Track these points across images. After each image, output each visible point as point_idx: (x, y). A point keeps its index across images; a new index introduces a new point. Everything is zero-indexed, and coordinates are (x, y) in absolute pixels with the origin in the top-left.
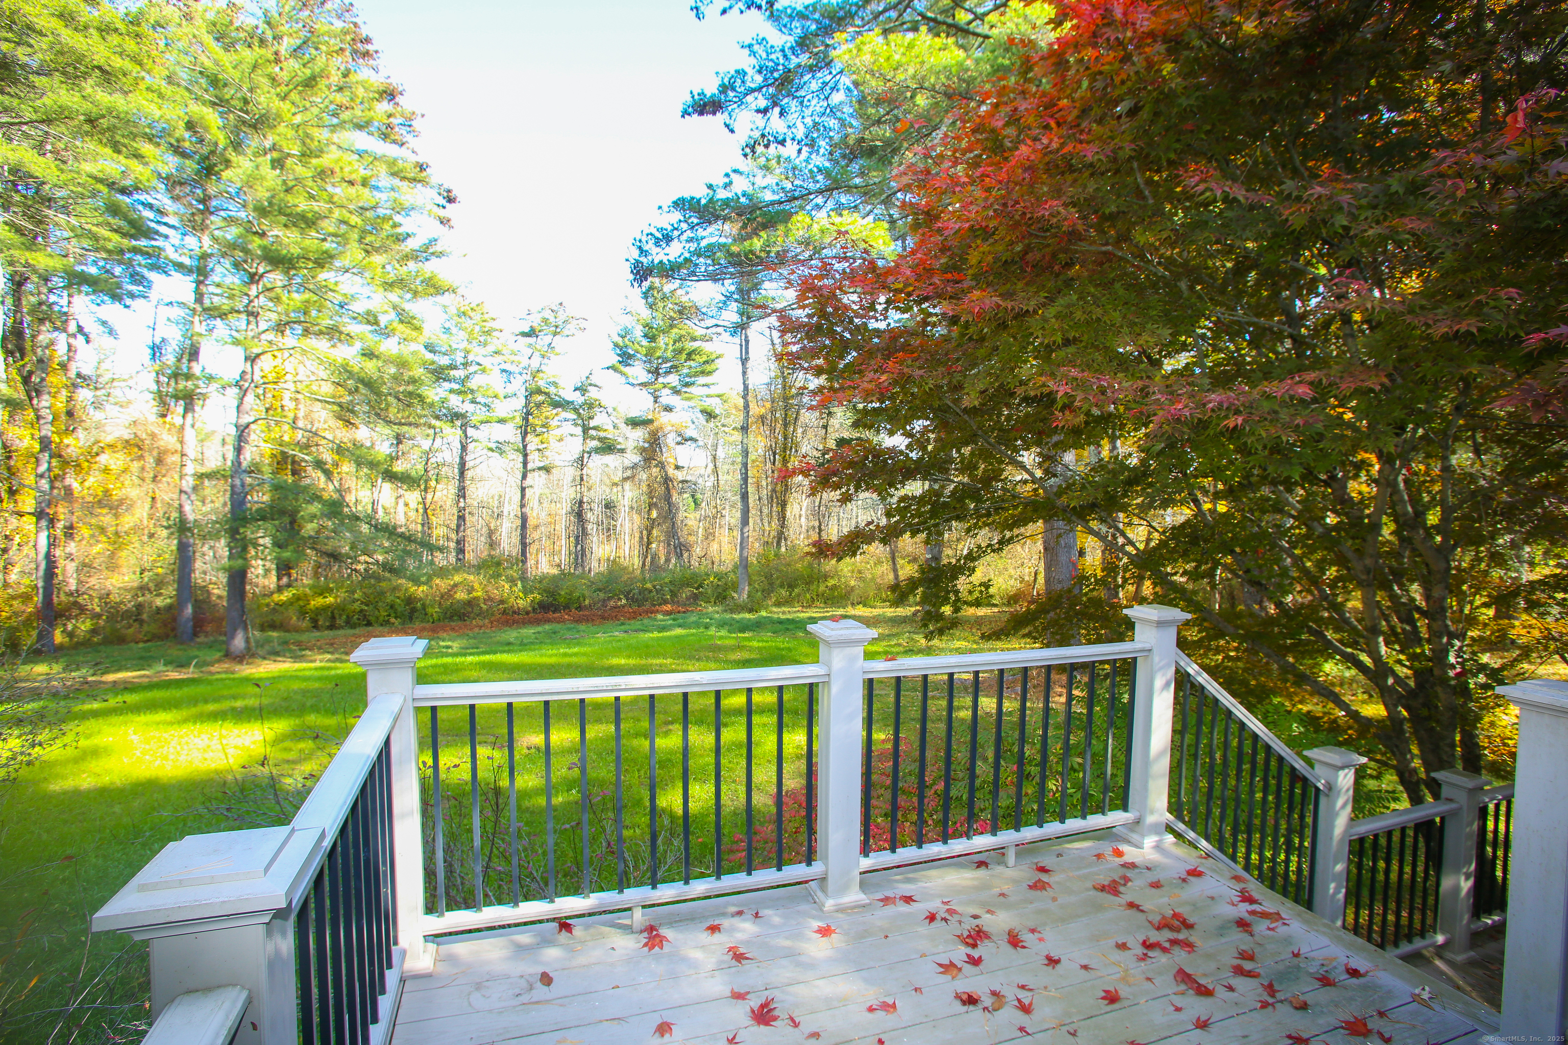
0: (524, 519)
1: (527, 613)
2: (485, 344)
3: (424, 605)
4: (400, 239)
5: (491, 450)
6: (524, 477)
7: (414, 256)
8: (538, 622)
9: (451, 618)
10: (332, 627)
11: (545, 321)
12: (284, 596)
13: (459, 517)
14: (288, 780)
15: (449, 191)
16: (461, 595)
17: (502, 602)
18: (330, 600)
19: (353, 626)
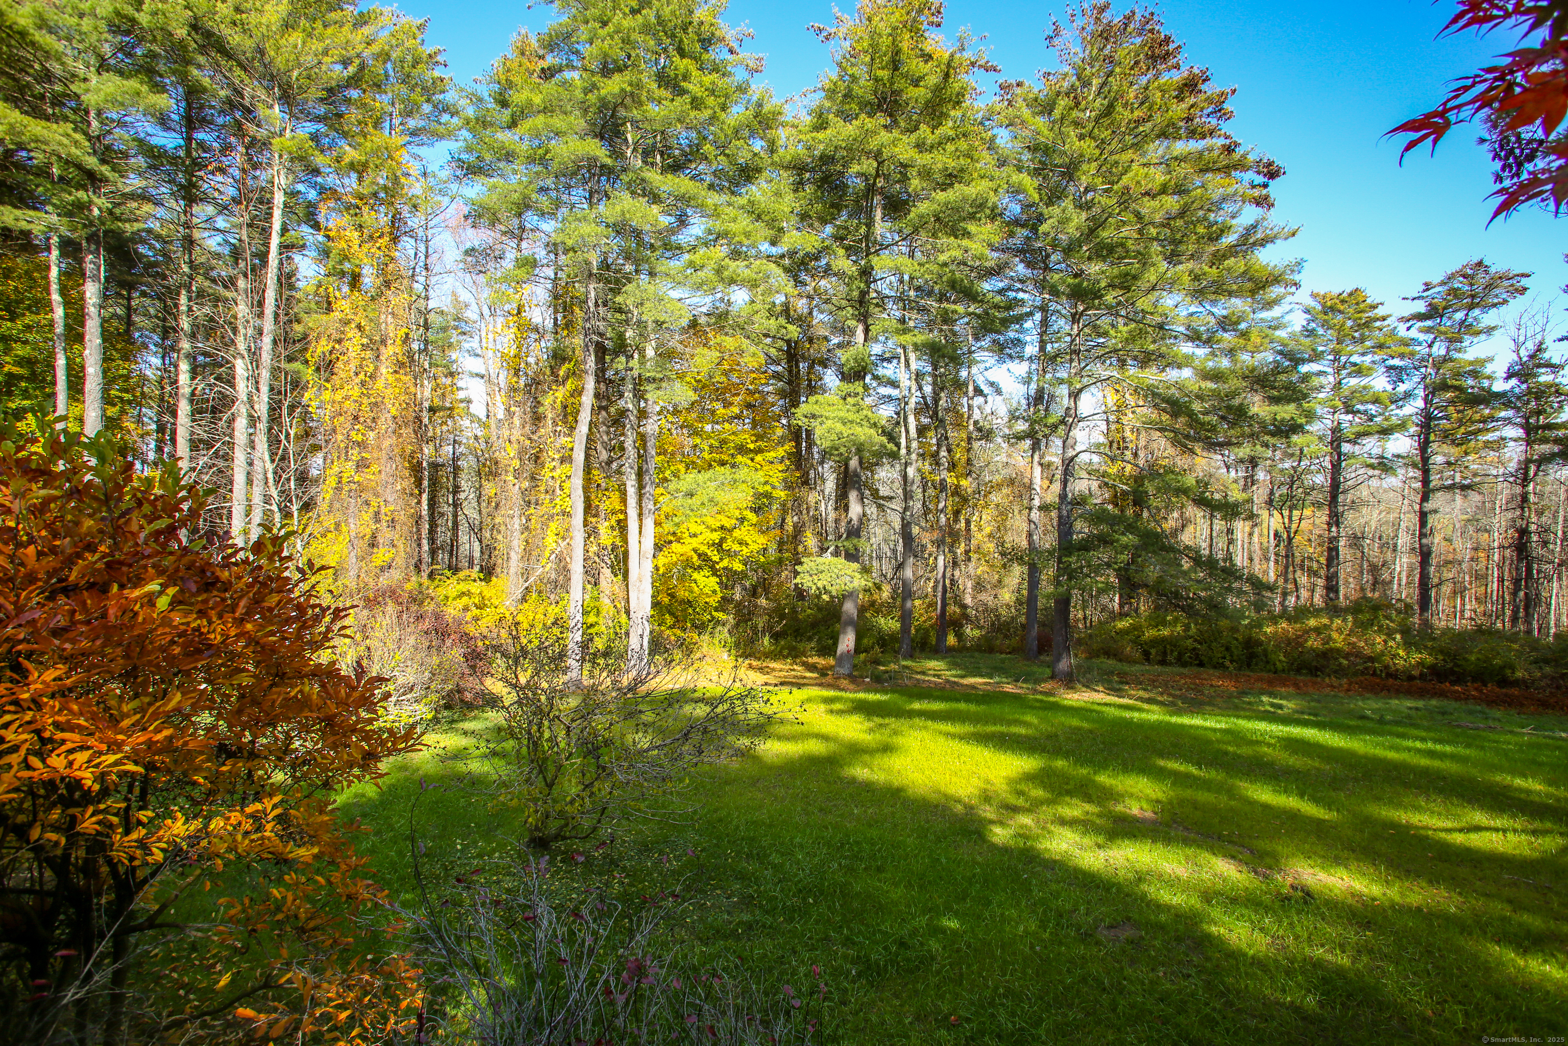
0: (1425, 555)
1: (1411, 678)
2: (1362, 340)
3: (1265, 650)
4: (1214, 238)
5: (1372, 467)
6: (1425, 498)
7: (1232, 251)
8: (1421, 694)
9: (1298, 671)
10: (1163, 662)
11: (1454, 292)
12: (1121, 624)
13: (1330, 550)
14: (997, 830)
15: (1270, 164)
16: (1313, 643)
17: (1371, 659)
18: (1166, 632)
19: (1184, 665)
